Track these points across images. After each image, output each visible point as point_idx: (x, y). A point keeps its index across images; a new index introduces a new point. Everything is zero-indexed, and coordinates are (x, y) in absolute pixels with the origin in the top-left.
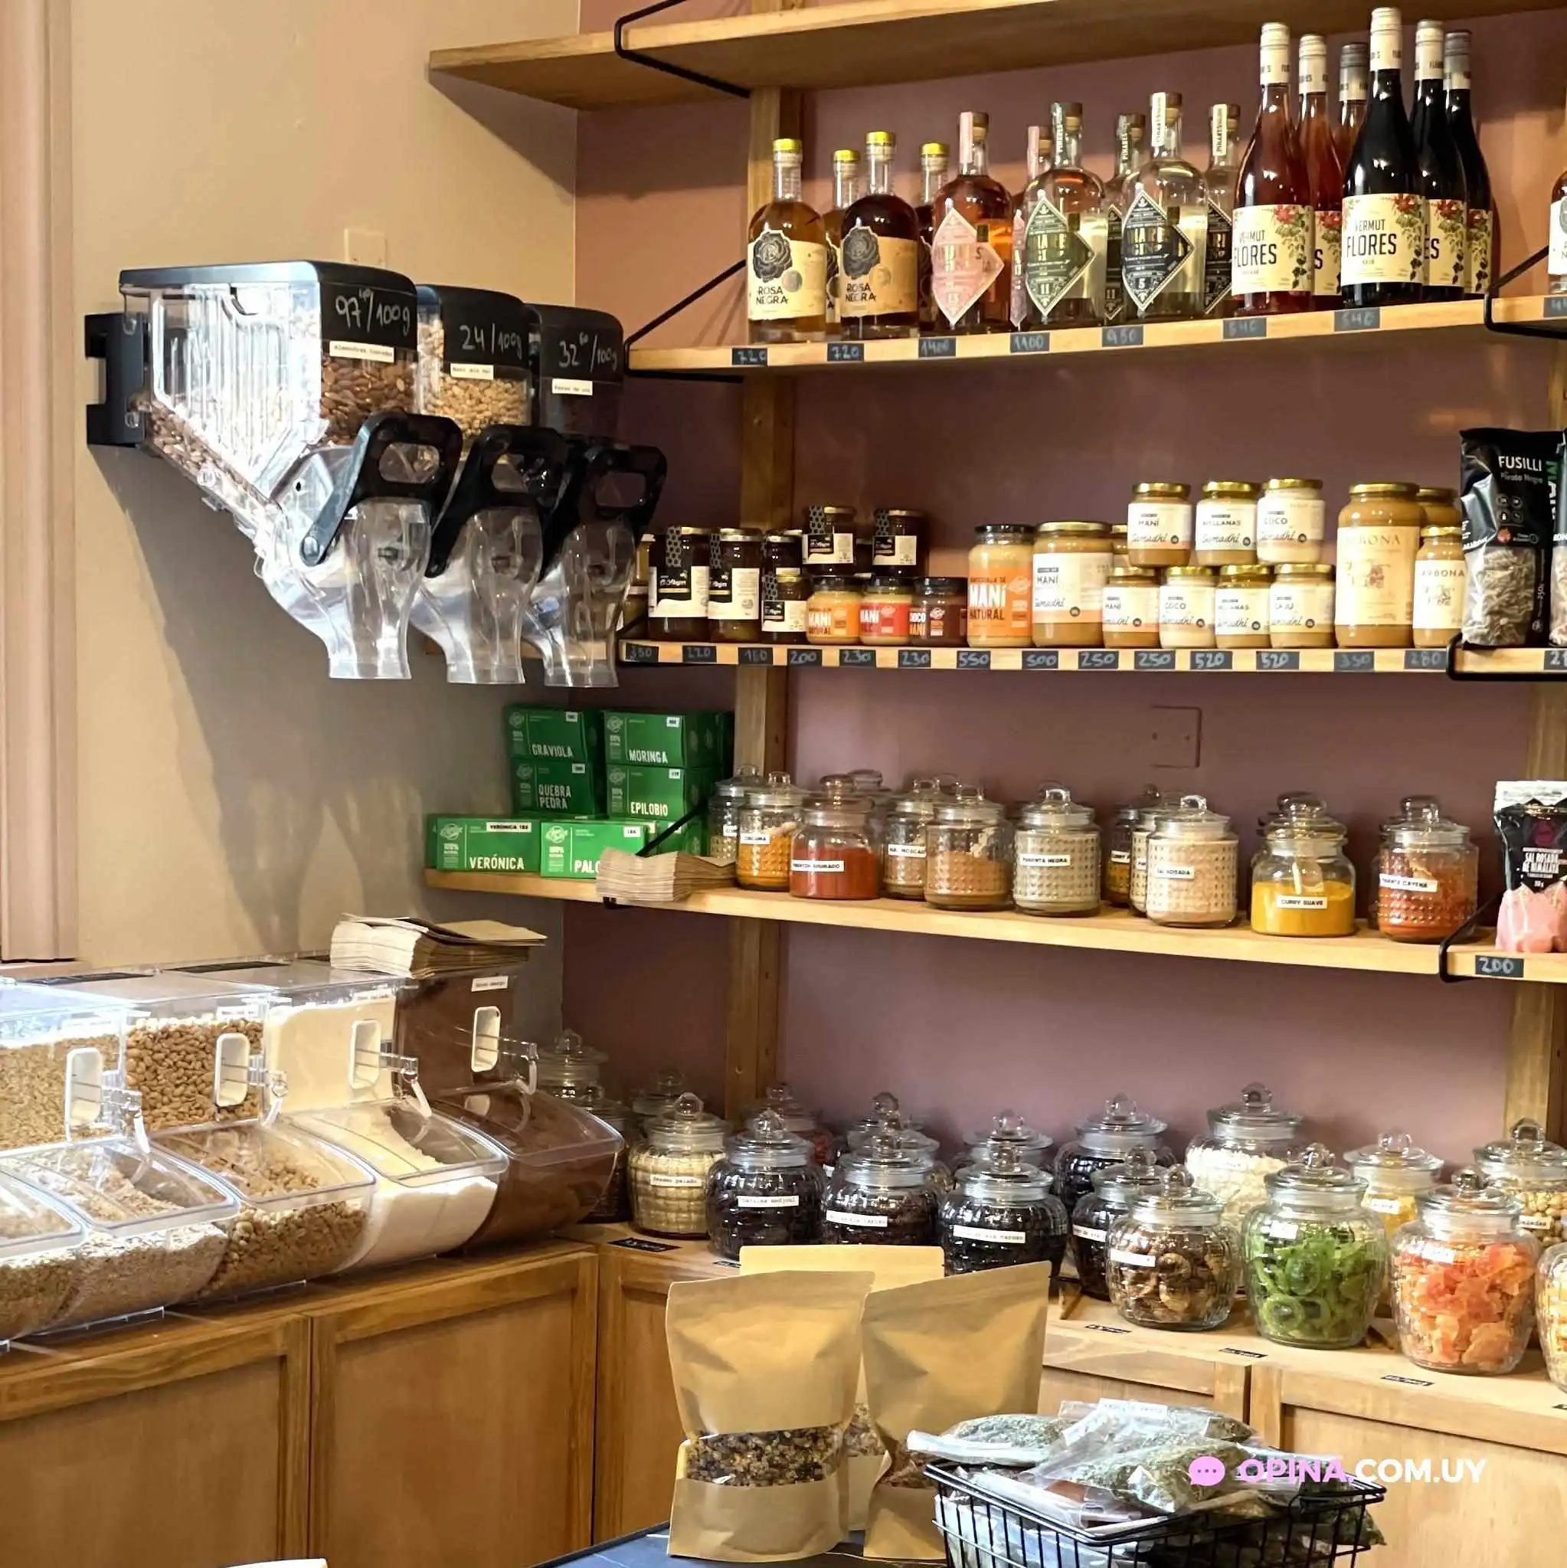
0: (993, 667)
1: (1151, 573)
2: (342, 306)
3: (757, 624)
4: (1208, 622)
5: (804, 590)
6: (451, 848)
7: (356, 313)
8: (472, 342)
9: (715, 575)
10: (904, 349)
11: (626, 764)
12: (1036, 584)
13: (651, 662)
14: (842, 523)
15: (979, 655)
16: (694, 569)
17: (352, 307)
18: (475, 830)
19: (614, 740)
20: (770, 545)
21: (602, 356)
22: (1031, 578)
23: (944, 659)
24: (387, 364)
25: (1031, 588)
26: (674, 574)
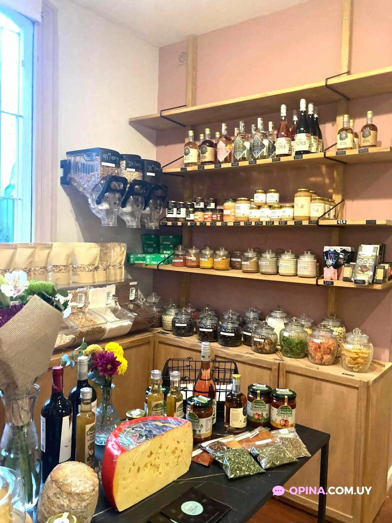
0: (228, 225)
1: (257, 207)
2: (104, 156)
3: (185, 218)
4: (269, 216)
5: (194, 212)
6: (132, 259)
7: (107, 157)
8: (131, 165)
9: (178, 210)
10: (212, 167)
11: (163, 244)
12: (236, 210)
13: (166, 225)
14: (202, 200)
15: (225, 223)
16: (174, 209)
17: (106, 156)
18: (136, 256)
19: (161, 240)
20: (188, 204)
21: (157, 169)
22: (235, 209)
23: (219, 224)
24: (113, 167)
25: (235, 211)
26: (170, 209)
